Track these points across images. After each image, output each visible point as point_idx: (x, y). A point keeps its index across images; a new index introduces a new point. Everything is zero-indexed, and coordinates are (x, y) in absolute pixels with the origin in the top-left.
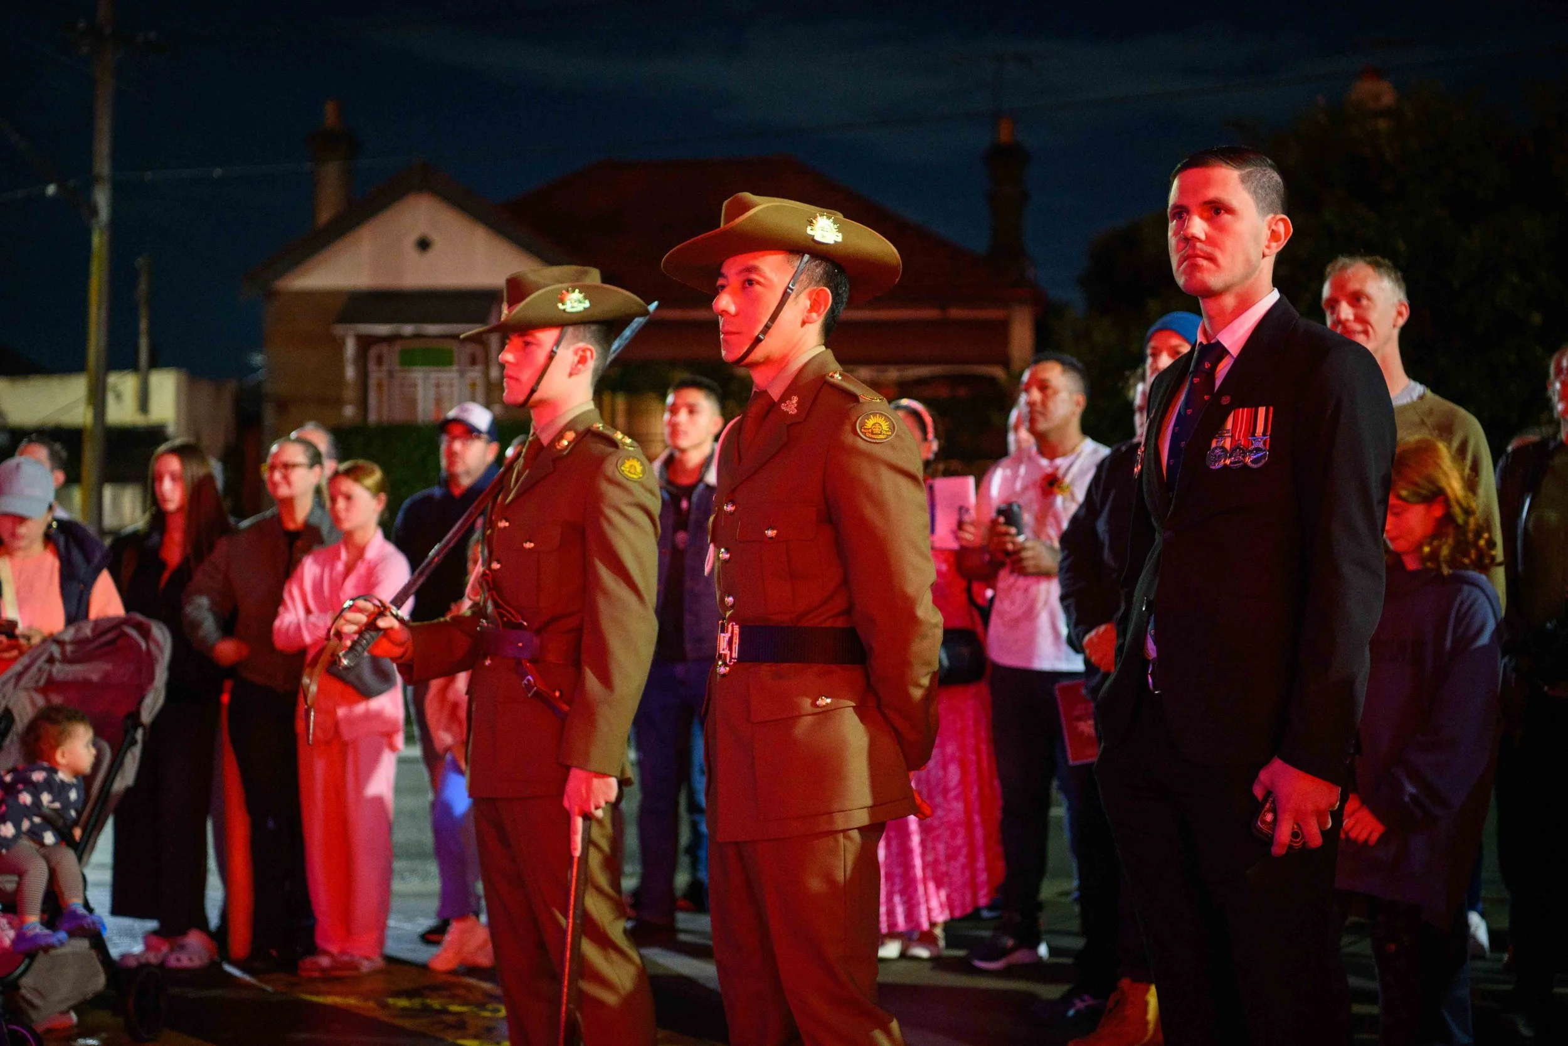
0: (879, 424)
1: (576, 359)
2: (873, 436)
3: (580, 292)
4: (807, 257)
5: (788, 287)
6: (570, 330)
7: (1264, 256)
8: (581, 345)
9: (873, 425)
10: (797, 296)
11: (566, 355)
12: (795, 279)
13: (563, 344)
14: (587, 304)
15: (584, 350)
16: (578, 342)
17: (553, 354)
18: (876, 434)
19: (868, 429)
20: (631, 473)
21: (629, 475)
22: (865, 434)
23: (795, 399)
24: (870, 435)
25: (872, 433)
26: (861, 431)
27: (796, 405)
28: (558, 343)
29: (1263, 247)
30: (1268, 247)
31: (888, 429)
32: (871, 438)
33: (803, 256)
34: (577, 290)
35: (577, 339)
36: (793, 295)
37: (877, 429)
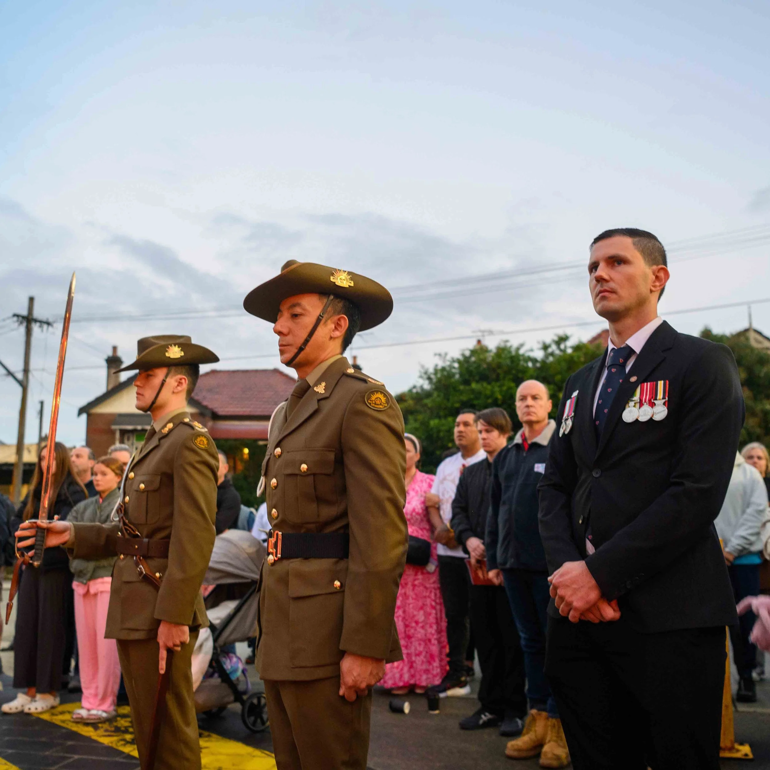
0: (379, 398)
1: (176, 384)
2: (376, 406)
3: (179, 347)
4: (332, 297)
5: (320, 315)
6: (173, 369)
7: (651, 291)
8: (180, 376)
9: (375, 399)
10: (326, 321)
11: (172, 382)
12: (324, 311)
13: (170, 376)
14: (183, 354)
15: (181, 379)
16: (177, 375)
17: (164, 382)
18: (378, 405)
19: (372, 401)
20: (201, 445)
21: (199, 445)
22: (370, 404)
23: (323, 384)
24: (374, 405)
25: (375, 404)
26: (368, 402)
27: (324, 388)
28: (166, 376)
29: (649, 286)
30: (654, 286)
31: (385, 403)
32: (375, 407)
33: (329, 297)
34: (177, 346)
35: (177, 373)
36: (323, 320)
37: (378, 402)
